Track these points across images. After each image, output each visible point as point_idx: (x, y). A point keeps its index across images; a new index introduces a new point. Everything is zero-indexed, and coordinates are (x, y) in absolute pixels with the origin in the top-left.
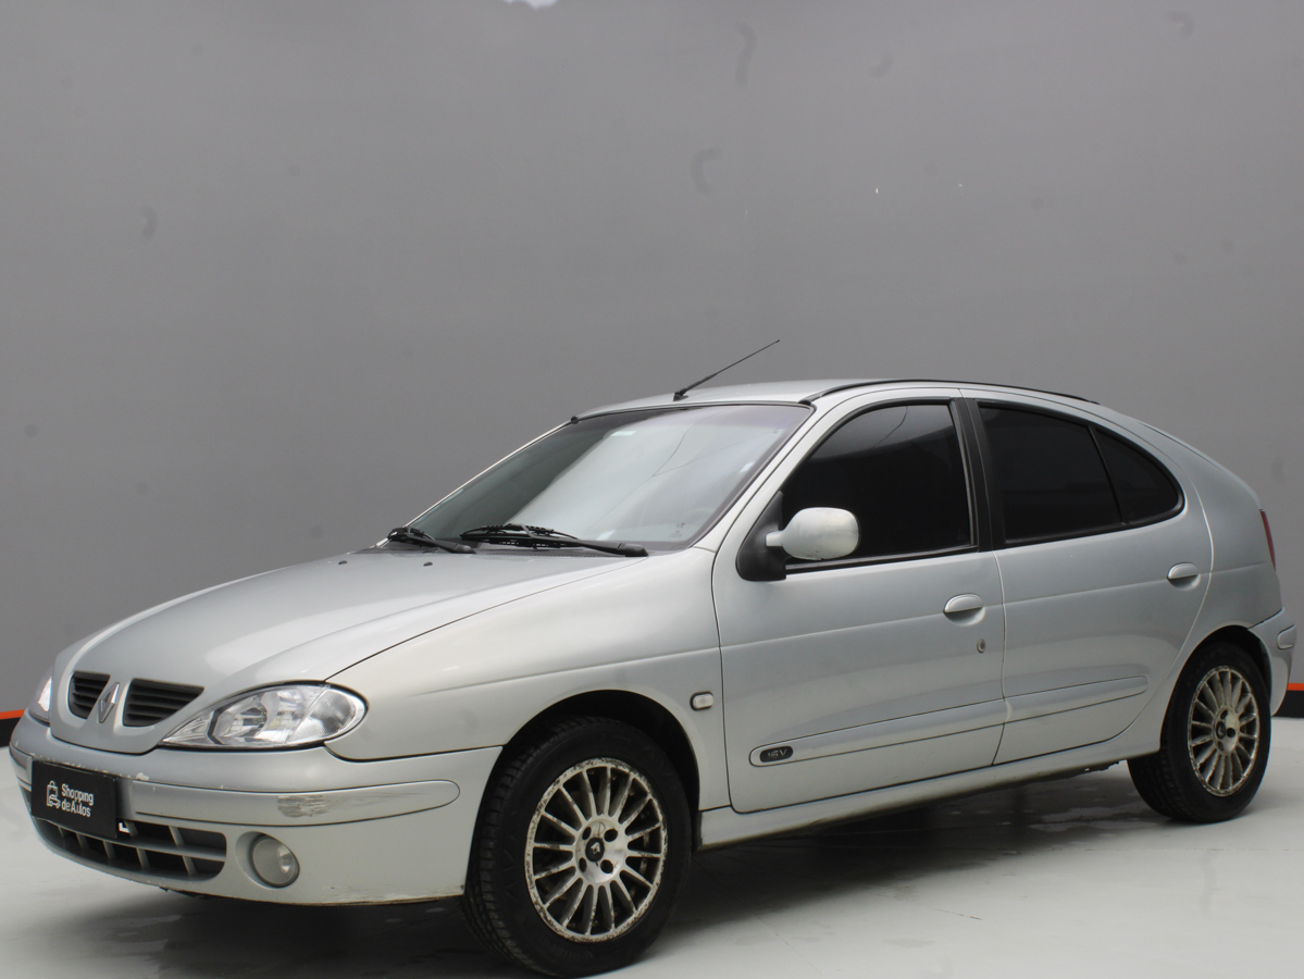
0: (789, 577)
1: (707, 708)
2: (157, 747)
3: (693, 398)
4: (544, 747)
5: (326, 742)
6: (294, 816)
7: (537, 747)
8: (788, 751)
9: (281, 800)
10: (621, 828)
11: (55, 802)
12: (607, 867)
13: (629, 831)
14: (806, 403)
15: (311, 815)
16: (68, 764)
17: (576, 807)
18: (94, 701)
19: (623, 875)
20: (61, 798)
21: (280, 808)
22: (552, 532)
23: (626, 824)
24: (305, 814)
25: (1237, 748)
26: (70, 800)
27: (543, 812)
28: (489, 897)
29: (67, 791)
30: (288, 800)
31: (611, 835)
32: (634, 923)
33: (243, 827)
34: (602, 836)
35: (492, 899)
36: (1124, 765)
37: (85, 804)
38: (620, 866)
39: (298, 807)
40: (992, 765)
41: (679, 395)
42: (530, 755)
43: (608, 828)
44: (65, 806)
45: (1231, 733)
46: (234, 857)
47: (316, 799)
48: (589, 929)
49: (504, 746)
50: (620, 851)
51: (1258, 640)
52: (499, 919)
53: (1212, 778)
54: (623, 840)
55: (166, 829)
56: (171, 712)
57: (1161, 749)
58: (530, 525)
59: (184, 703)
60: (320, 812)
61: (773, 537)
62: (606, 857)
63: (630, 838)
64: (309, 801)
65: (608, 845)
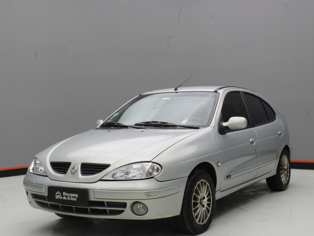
0: (227, 134)
1: (219, 166)
2: (100, 180)
3: (180, 90)
4: (193, 176)
5: (154, 177)
6: (149, 197)
7: (192, 176)
8: (230, 176)
9: (145, 193)
10: (206, 196)
11: (60, 197)
12: (203, 206)
13: (207, 197)
14: (216, 92)
15: (153, 196)
16: (65, 187)
17: (199, 191)
18: (68, 170)
19: (207, 208)
20: (62, 196)
21: (145, 195)
22: (168, 123)
23: (207, 195)
24: (152, 196)
25: (287, 173)
26: (67, 197)
27: (194, 193)
28: (185, 215)
29: (65, 194)
30: (148, 192)
31: (204, 198)
32: (208, 219)
33: (133, 200)
34: (202, 198)
35: (186, 215)
36: (265, 179)
37: (75, 197)
38: (206, 205)
39: (150, 194)
40: (255, 178)
41: (176, 89)
42: (191, 178)
43: (203, 196)
44: (64, 198)
45: (285, 170)
46: (128, 209)
47: (154, 192)
48: (201, 222)
49: (188, 176)
50: (205, 202)
51: (289, 148)
52: (187, 220)
53: (283, 180)
54: (206, 199)
55: (103, 202)
56: (100, 171)
57: (276, 174)
58: (160, 121)
59: (105, 169)
60: (155, 195)
61: (225, 124)
62: (203, 204)
63: (207, 199)
64: (153, 192)
65: (203, 200)
